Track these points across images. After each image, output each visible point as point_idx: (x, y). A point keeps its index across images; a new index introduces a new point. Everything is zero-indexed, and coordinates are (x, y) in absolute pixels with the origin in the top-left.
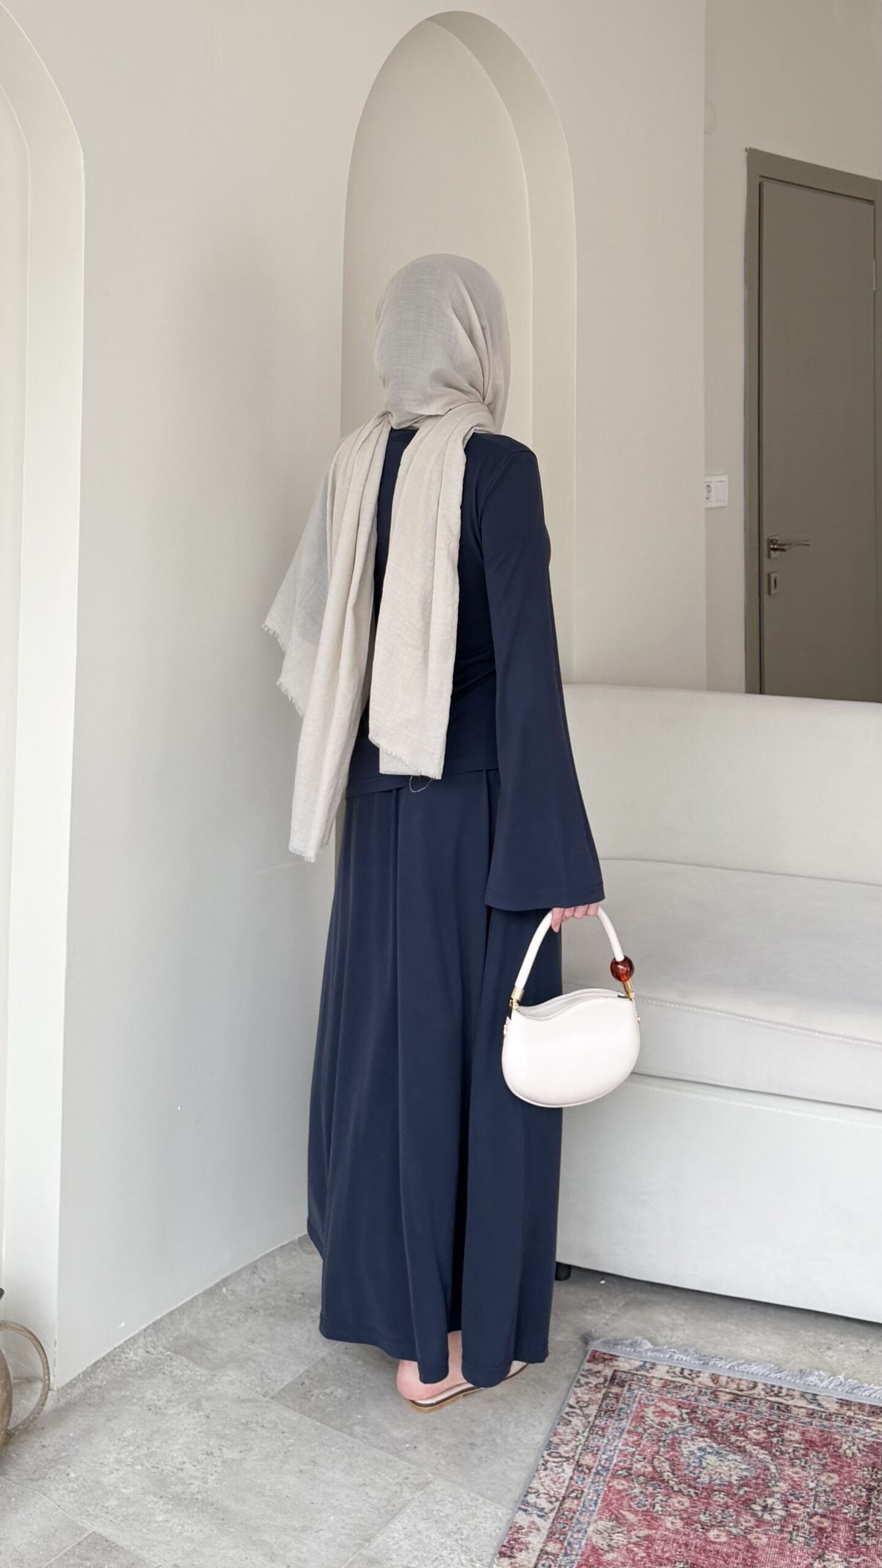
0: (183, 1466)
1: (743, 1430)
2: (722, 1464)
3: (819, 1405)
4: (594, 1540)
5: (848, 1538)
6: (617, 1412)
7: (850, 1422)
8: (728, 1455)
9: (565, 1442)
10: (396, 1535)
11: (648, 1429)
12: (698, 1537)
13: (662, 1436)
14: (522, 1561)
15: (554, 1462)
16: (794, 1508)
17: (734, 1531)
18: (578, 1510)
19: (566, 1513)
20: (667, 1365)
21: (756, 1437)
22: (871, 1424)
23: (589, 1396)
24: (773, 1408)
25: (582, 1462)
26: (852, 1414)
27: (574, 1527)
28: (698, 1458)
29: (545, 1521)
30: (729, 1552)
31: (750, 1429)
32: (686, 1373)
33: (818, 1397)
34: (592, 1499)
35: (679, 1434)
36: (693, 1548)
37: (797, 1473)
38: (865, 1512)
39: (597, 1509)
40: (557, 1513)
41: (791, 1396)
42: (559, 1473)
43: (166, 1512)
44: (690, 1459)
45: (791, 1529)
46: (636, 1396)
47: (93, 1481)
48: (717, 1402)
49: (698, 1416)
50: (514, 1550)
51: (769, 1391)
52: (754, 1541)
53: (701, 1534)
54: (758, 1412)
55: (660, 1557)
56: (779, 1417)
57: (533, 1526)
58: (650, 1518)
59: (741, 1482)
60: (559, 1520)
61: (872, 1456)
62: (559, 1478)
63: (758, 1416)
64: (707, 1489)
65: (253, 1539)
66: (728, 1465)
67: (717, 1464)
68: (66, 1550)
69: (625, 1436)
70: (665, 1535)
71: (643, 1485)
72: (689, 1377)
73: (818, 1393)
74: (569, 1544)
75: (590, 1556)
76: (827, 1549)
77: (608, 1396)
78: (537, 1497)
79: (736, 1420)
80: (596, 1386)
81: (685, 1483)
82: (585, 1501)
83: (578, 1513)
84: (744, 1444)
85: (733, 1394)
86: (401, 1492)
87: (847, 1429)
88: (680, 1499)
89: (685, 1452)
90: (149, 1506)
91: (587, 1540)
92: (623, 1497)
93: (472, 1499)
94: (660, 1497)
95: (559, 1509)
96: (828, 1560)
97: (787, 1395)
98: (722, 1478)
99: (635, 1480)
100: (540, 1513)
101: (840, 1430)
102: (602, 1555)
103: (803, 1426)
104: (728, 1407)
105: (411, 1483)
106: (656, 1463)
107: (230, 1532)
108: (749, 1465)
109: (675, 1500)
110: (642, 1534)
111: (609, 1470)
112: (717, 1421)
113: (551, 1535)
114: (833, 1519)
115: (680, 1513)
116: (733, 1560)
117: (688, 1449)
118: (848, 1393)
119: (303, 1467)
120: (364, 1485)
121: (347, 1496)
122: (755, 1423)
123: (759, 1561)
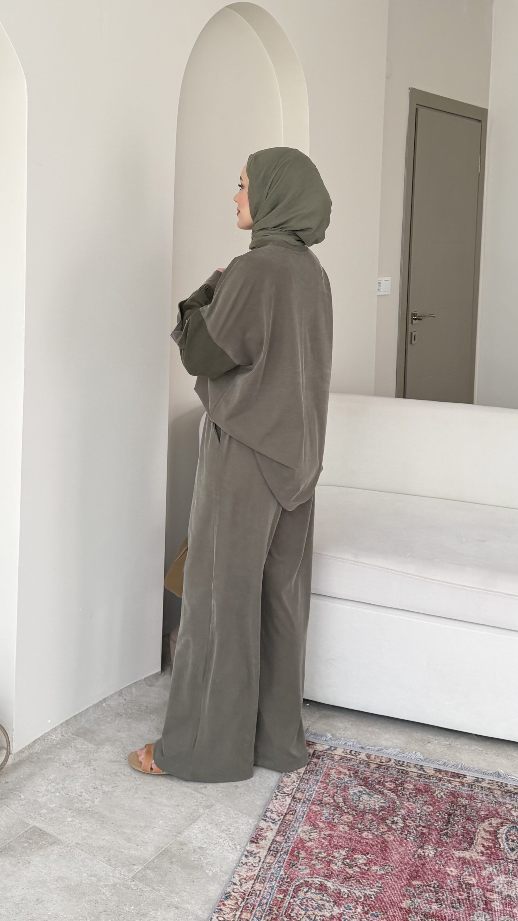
0: (82, 794)
1: (382, 783)
2: (371, 800)
3: (424, 771)
4: (301, 835)
5: (437, 838)
6: (315, 771)
7: (440, 780)
8: (374, 795)
9: (287, 786)
10: (195, 831)
11: (332, 781)
12: (356, 836)
13: (339, 784)
14: (263, 845)
15: (282, 796)
16: (409, 823)
17: (376, 833)
19: (287, 822)
20: (343, 748)
21: (390, 786)
22: (451, 781)
24: (399, 772)
25: (296, 796)
26: (441, 776)
27: (291, 829)
28: (358, 796)
29: (276, 825)
30: (373, 843)
31: (387, 782)
32: (353, 753)
33: (423, 767)
34: (301, 815)
35: (348, 784)
36: (354, 841)
37: (411, 805)
38: (446, 826)
39: (303, 820)
40: (282, 822)
41: (409, 766)
42: (283, 802)
43: (73, 817)
44: (353, 796)
45: (406, 833)
46: (326, 764)
47: (33, 800)
48: (369, 768)
49: (359, 775)
50: (259, 840)
51: (397, 763)
52: (386, 838)
53: (358, 834)
54: (391, 774)
55: (336, 845)
56: (402, 777)
57: (269, 828)
58: (331, 825)
59: (381, 809)
60: (283, 825)
61: (451, 797)
62: (283, 804)
63: (391, 776)
64: (362, 812)
65: (119, 831)
66: (374, 800)
67: (368, 799)
68: (19, 834)
69: (319, 784)
70: (339, 834)
71: (328, 809)
72: (354, 755)
73: (422, 764)
74: (288, 837)
75: (299, 843)
76: (425, 843)
78: (272, 813)
79: (379, 777)
81: (351, 808)
82: (297, 816)
83: (293, 822)
84: (382, 790)
85: (378, 764)
86: (198, 810)
87: (439, 784)
89: (351, 792)
90: (64, 813)
91: (298, 835)
92: (317, 814)
93: (236, 814)
94: (337, 815)
95: (283, 820)
96: (426, 849)
97: (407, 766)
98: (370, 806)
99: (324, 806)
100: (273, 821)
101: (435, 784)
102: (305, 843)
103: (415, 782)
104: (375, 771)
105: (203, 805)
106: (335, 798)
107: (107, 828)
108: (385, 800)
109: (345, 817)
110: (327, 833)
111: (310, 801)
112: (369, 778)
113: (278, 833)
114: (429, 828)
115: (347, 824)
116: (375, 847)
117: (352, 791)
118: (440, 766)
119: (146, 796)
120: (178, 805)
121: (169, 811)
122: (389, 779)
123: (389, 849)
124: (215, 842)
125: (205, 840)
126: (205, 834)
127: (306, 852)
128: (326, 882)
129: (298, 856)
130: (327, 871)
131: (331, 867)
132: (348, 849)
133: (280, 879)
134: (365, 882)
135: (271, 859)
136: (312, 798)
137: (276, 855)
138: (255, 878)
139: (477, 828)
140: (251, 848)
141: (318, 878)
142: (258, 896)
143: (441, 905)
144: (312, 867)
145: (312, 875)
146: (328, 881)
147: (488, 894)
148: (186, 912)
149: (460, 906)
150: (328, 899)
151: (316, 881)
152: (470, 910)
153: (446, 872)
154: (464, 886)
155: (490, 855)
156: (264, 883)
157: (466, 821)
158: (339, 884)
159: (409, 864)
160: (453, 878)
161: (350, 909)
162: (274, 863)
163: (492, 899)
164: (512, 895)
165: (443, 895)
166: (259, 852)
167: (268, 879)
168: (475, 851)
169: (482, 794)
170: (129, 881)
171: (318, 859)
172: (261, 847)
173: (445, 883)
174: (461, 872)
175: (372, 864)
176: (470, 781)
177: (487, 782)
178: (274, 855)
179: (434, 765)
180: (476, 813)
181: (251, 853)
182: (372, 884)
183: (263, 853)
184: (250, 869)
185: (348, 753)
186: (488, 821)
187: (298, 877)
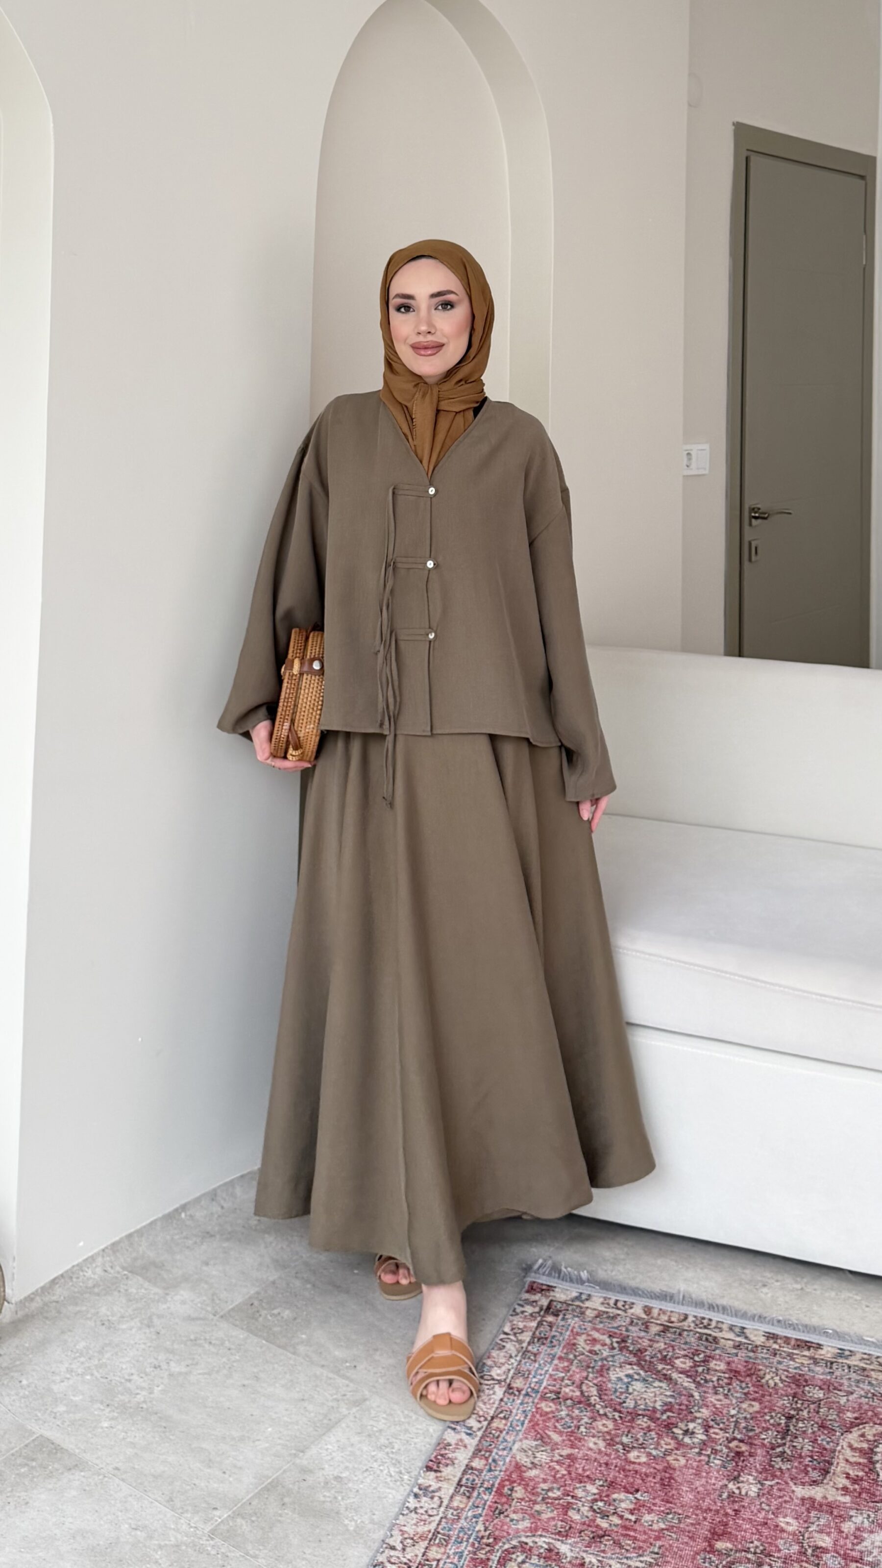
0: (131, 1377)
1: (670, 1359)
2: (648, 1391)
3: (746, 1338)
4: (518, 1458)
5: (764, 1462)
6: (549, 1340)
7: (775, 1355)
8: (654, 1382)
9: (498, 1365)
10: (329, 1447)
11: (579, 1356)
12: (618, 1457)
13: (591, 1363)
14: (448, 1474)
16: (714, 1433)
17: (654, 1452)
18: (504, 1429)
19: (494, 1432)
20: (601, 1297)
21: (683, 1366)
22: (795, 1356)
23: (524, 1323)
25: (514, 1385)
26: (776, 1346)
27: (500, 1445)
28: (625, 1384)
29: (473, 1439)
30: (648, 1471)
31: (677, 1358)
32: (620, 1304)
33: (745, 1331)
34: (519, 1420)
35: (608, 1361)
36: (613, 1468)
37: (719, 1400)
38: (783, 1438)
39: (523, 1429)
40: (484, 1432)
41: (720, 1328)
42: (490, 1395)
43: (111, 1419)
44: (617, 1385)
45: (709, 1453)
46: (569, 1325)
47: (44, 1388)
48: (648, 1333)
49: (628, 1345)
50: (441, 1465)
51: (698, 1322)
52: (672, 1462)
53: (621, 1455)
54: (686, 1343)
55: (580, 1475)
56: (706, 1348)
57: (460, 1444)
58: (574, 1438)
59: (665, 1408)
60: (486, 1439)
61: (793, 1386)
62: (490, 1399)
63: (686, 1347)
64: (631, 1413)
65: (193, 1445)
66: (654, 1392)
67: (643, 1390)
68: (13, 1451)
69: (556, 1362)
70: (587, 1455)
71: (570, 1408)
72: (623, 1308)
73: (744, 1325)
74: (494, 1461)
75: (512, 1472)
76: (743, 1471)
77: (542, 1324)
79: (665, 1349)
80: (531, 1315)
81: (611, 1407)
82: (512, 1421)
83: (504, 1432)
84: (670, 1372)
85: (664, 1325)
86: (338, 1408)
87: (771, 1360)
88: (604, 1422)
89: (613, 1378)
90: (96, 1413)
91: (512, 1457)
92: (549, 1418)
93: (406, 1416)
94: (585, 1420)
95: (487, 1428)
96: (742, 1482)
97: (716, 1327)
98: (646, 1403)
99: (563, 1403)
100: (469, 1432)
101: (765, 1361)
102: (525, 1472)
103: (729, 1357)
104: (657, 1337)
105: (348, 1399)
106: (584, 1388)
107: (171, 1440)
108: (674, 1392)
109: (600, 1423)
110: (566, 1452)
111: (538, 1392)
112: (646, 1350)
113: (477, 1452)
114: (751, 1444)
115: (603, 1435)
116: (650, 1479)
117: (616, 1376)
118: (775, 1328)
119: (246, 1382)
120: (303, 1400)
121: (287, 1410)
122: (683, 1353)
123: (676, 1481)
124: (365, 1468)
125: (347, 1464)
126: (348, 1453)
127: (526, 1489)
128: (558, 1545)
129: (510, 1495)
130: (560, 1523)
131: (570, 1517)
132: (601, 1483)
133: (475, 1539)
134: (629, 1545)
135: (461, 1502)
136: (542, 1388)
137: (471, 1493)
138: (430, 1536)
139: (838, 1444)
140: (426, 1481)
141: (545, 1537)
144: (535, 1516)
145: (533, 1531)
146: (562, 1542)
151: (541, 1541)
153: (777, 1526)
154: (810, 1551)
155: (860, 1494)
156: (445, 1546)
157: (819, 1430)
158: (584, 1548)
159: (711, 1510)
160: (791, 1537)
162: (467, 1509)
166: (440, 1489)
167: (453, 1539)
168: (833, 1487)
169: (850, 1379)
170: (205, 1538)
171: (547, 1500)
172: (445, 1479)
173: (777, 1546)
174: (806, 1525)
175: (643, 1510)
176: (829, 1355)
177: (859, 1356)
178: (468, 1494)
179: (767, 1326)
180: (837, 1415)
181: (425, 1489)
182: (642, 1547)
183: (448, 1489)
184: (421, 1520)
185: (612, 1305)
186: (859, 1429)
187: (508, 1534)
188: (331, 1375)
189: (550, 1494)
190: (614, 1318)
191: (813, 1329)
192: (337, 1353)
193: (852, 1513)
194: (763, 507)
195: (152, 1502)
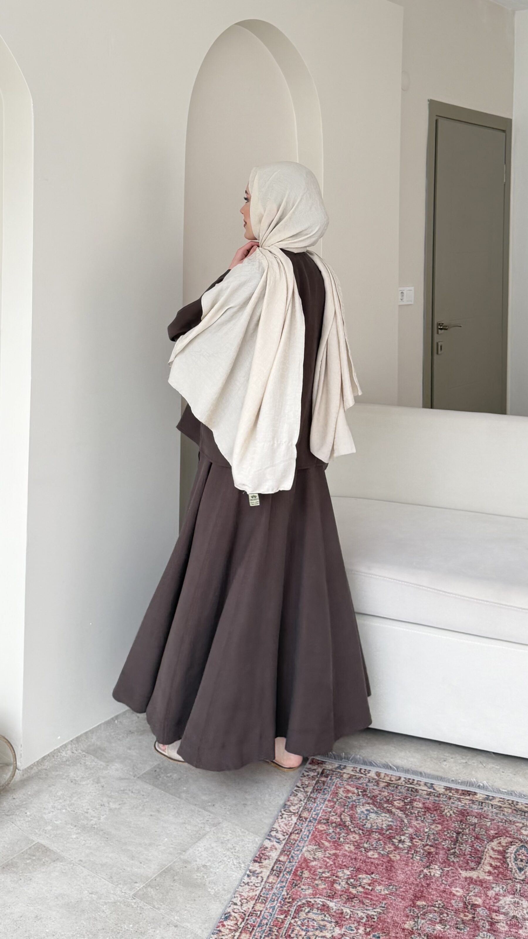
0: (88, 811)
1: (391, 801)
2: (378, 818)
3: (434, 789)
4: (305, 855)
5: (444, 857)
6: (322, 791)
7: (450, 799)
8: (382, 814)
9: (294, 804)
10: (200, 849)
11: (339, 799)
12: (362, 855)
13: (346, 803)
14: (266, 864)
15: (287, 815)
16: (416, 842)
17: (382, 852)
19: (292, 841)
20: (352, 767)
21: (399, 805)
22: (461, 800)
23: (309, 782)
25: (303, 815)
26: (451, 794)
27: (295, 848)
28: (365, 815)
29: (280, 845)
30: (379, 863)
31: (395, 801)
32: (362, 771)
33: (433, 785)
34: (306, 835)
35: (356, 802)
36: (359, 861)
37: (419, 824)
38: (455, 845)
39: (308, 840)
40: (287, 841)
41: (419, 784)
42: (289, 820)
43: (77, 834)
44: (361, 815)
45: (413, 852)
46: (334, 783)
47: (39, 817)
48: (378, 786)
49: (367, 793)
50: (262, 859)
51: (407, 781)
52: (392, 858)
53: (364, 854)
54: (400, 793)
55: (340, 865)
56: (411, 795)
57: (273, 847)
58: (337, 844)
59: (388, 828)
60: (288, 845)
61: (461, 816)
62: (289, 823)
63: (400, 795)
64: (369, 831)
65: (124, 848)
66: (382, 819)
67: (376, 818)
68: (23, 851)
69: (326, 802)
70: (344, 854)
71: (335, 828)
72: (364, 773)
73: (433, 783)
74: (292, 857)
75: (302, 863)
76: (432, 863)
77: (319, 782)
78: (277, 832)
79: (388, 795)
80: (313, 777)
81: (358, 827)
82: (302, 835)
83: (298, 842)
84: (391, 808)
85: (388, 782)
86: (204, 827)
87: (448, 802)
89: (359, 811)
90: (69, 830)
91: (302, 855)
92: (323, 834)
93: (243, 832)
94: (343, 834)
95: (288, 839)
96: (432, 869)
97: (417, 784)
98: (377, 825)
99: (330, 825)
100: (277, 841)
101: (444, 802)
102: (309, 863)
103: (424, 800)
104: (384, 789)
105: (210, 823)
106: (342, 817)
107: (111, 845)
108: (393, 819)
109: (351, 836)
110: (332, 852)
111: (316, 820)
112: (377, 796)
113: (282, 852)
114: (437, 848)
115: (353, 843)
116: (380, 867)
118: (450, 784)
119: (153, 813)
120: (185, 823)
121: (175, 829)
122: (398, 798)
123: (395, 868)
124: (220, 860)
125: (210, 858)
126: (210, 852)
127: (310, 872)
128: (328, 902)
129: (301, 876)
130: (329, 891)
131: (335, 887)
132: (352, 869)
133: (282, 900)
134: (368, 903)
135: (273, 879)
136: (319, 817)
137: (279, 875)
138: (256, 897)
139: (485, 848)
140: (254, 868)
141: (321, 898)
142: (259, 916)
143: (445, 925)
144: (315, 887)
145: (314, 895)
146: (331, 901)
147: (494, 915)
148: (185, 931)
149: (464, 927)
150: (330, 919)
151: (318, 901)
152: (475, 930)
153: (451, 892)
154: (469, 907)
155: (498, 875)
156: (265, 903)
157: (475, 840)
158: (342, 905)
159: (414, 884)
160: (459, 899)
161: (352, 930)
162: (277, 883)
163: (497, 920)
164: (518, 916)
165: (448, 916)
166: (261, 872)
167: (269, 899)
168: (483, 871)
169: (492, 812)
170: (130, 899)
171: (322, 878)
172: (265, 867)
173: (450, 903)
174: (467, 892)
175: (376, 884)
176: (481, 799)
177: (497, 800)
178: (277, 875)
179: (445, 783)
180: (486, 832)
181: (253, 872)
182: (375, 904)
183: (266, 873)
184: (251, 889)
185: (358, 771)
186: (497, 840)
187: (300, 897)
188: (200, 810)
189: (324, 875)
190: (359, 778)
191: (471, 784)
192: (204, 798)
193: (494, 885)
194: (445, 323)
195: (100, 879)
